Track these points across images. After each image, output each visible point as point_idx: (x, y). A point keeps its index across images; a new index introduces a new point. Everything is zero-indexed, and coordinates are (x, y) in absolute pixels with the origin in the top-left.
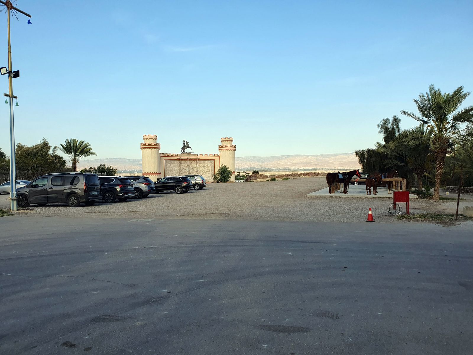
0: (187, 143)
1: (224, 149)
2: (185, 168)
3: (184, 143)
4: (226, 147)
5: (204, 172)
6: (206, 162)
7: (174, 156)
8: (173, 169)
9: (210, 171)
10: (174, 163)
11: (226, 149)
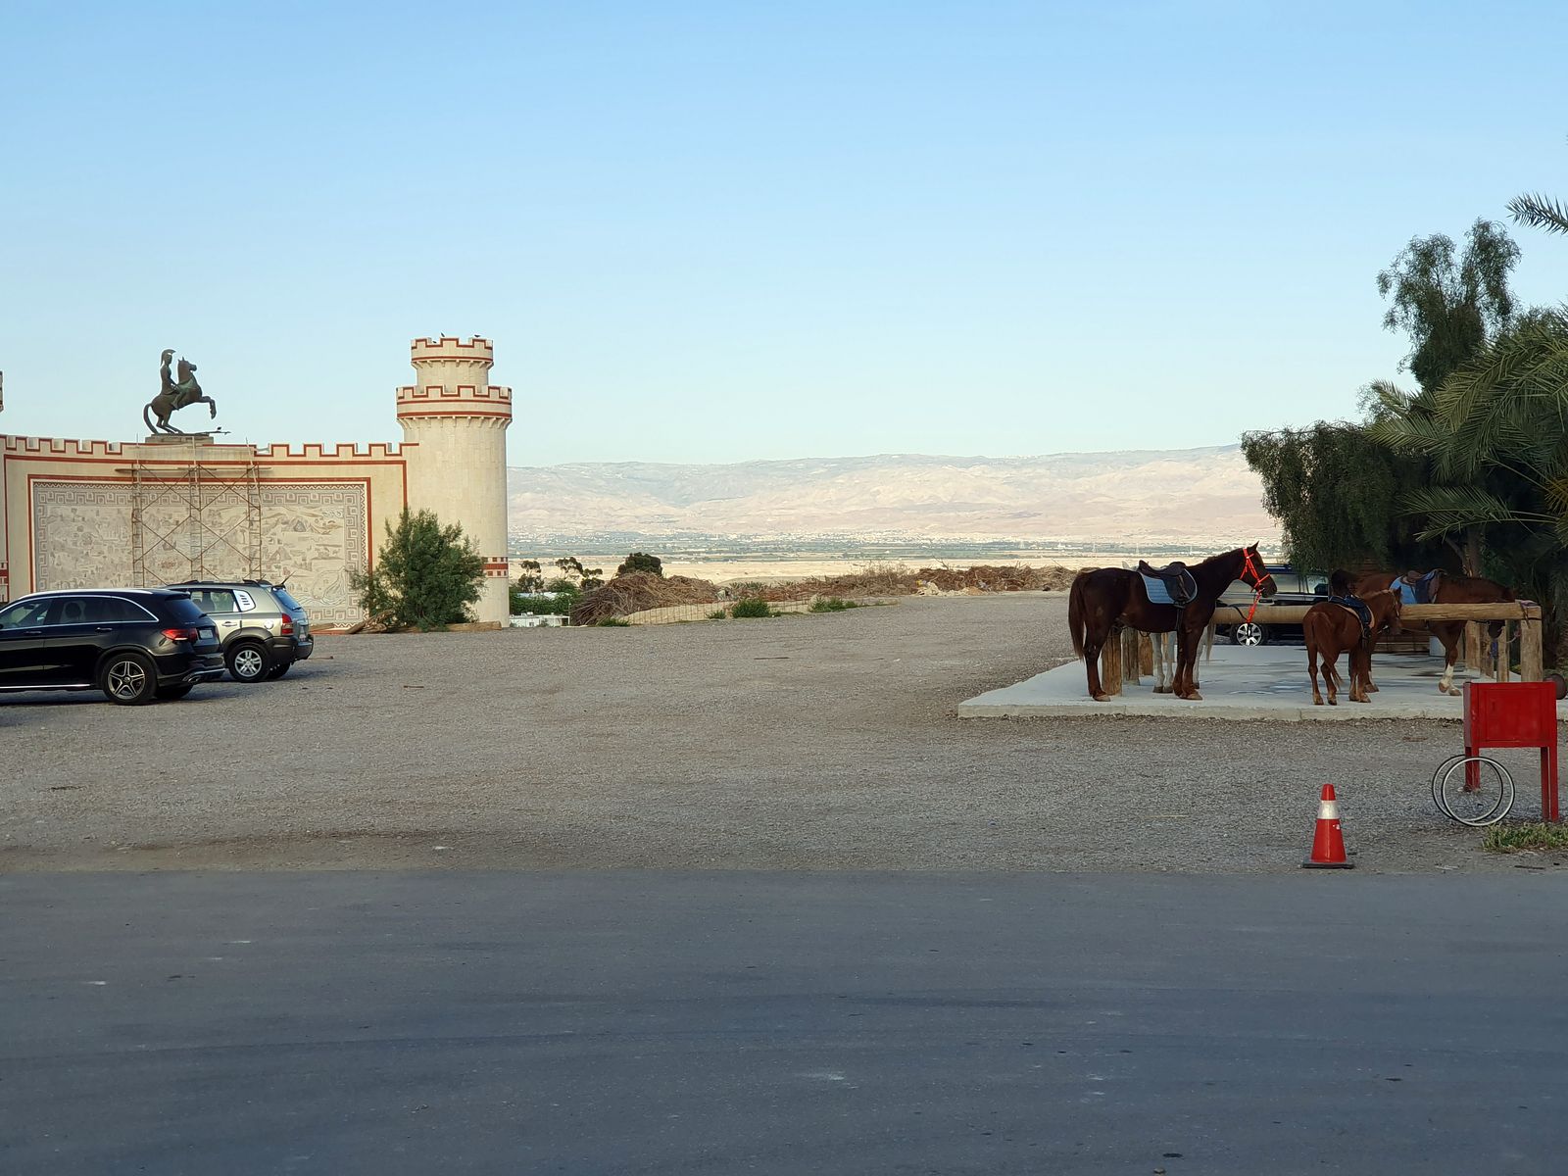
0: (186, 369)
1: (433, 415)
2: (175, 538)
3: (166, 374)
4: (446, 397)
5: (299, 560)
6: (313, 494)
7: (99, 453)
8: (88, 541)
9: (342, 553)
10: (99, 500)
11: (447, 415)
